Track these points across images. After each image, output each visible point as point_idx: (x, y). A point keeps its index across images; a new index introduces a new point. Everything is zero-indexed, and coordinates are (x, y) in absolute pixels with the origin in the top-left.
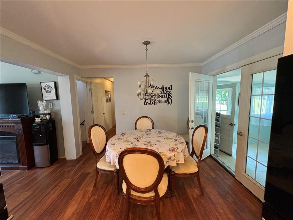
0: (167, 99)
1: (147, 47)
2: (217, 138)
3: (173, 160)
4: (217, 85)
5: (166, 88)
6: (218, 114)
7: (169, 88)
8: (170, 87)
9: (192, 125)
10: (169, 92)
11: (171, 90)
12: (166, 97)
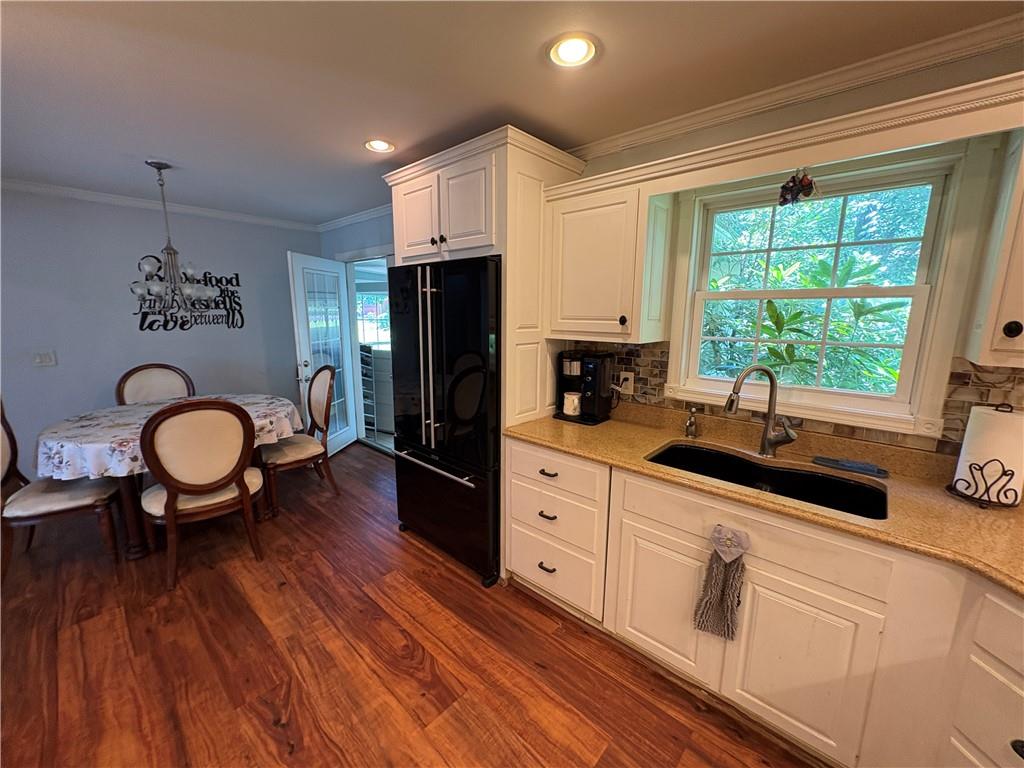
0: (229, 313)
1: (160, 175)
2: (368, 402)
3: (269, 432)
4: (357, 281)
5: (219, 281)
6: (365, 349)
7: (229, 282)
8: (231, 279)
9: (306, 373)
10: (233, 293)
11: (236, 288)
12: (222, 306)
